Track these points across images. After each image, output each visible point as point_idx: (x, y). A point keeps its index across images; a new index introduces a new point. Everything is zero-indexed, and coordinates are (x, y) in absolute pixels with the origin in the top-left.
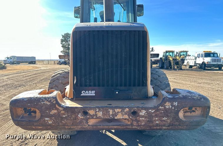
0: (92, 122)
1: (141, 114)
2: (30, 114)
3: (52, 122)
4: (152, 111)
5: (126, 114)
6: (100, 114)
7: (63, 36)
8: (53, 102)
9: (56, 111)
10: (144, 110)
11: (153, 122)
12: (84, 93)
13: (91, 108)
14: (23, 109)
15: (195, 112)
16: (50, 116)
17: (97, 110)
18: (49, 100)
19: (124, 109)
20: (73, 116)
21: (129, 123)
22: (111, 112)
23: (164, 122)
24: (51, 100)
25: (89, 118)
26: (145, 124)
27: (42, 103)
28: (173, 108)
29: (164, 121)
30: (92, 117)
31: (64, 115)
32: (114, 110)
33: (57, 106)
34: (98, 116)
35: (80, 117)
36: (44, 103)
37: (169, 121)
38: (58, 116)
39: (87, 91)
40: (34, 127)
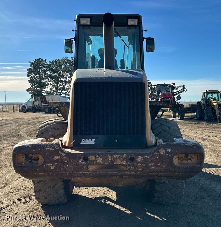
0: (92, 168)
1: (138, 159)
2: (31, 162)
3: (55, 167)
4: (148, 156)
5: (124, 160)
6: (100, 160)
7: (32, 65)
8: (56, 148)
9: (58, 157)
10: (141, 155)
11: (149, 168)
12: (84, 141)
13: (91, 154)
14: (24, 157)
15: (191, 160)
16: (53, 162)
17: (97, 156)
18: (53, 146)
19: (123, 155)
20: (75, 162)
21: (127, 169)
22: (110, 158)
23: (160, 168)
24: (54, 147)
25: (89, 164)
26: (142, 170)
27: (46, 149)
28: (167, 154)
29: (159, 166)
30: (92, 163)
31: (67, 160)
32: (113, 156)
33: (60, 152)
34: (98, 162)
35: (81, 162)
36: (48, 149)
37: (164, 167)
38: (60, 162)
39: (87, 140)
40: (36, 173)
